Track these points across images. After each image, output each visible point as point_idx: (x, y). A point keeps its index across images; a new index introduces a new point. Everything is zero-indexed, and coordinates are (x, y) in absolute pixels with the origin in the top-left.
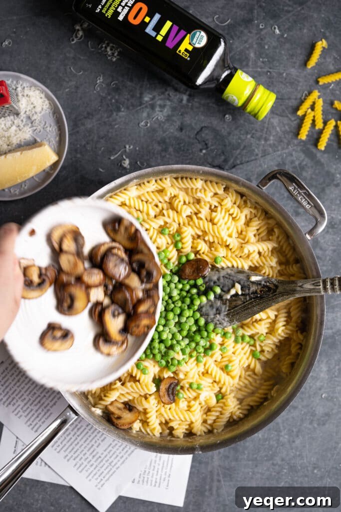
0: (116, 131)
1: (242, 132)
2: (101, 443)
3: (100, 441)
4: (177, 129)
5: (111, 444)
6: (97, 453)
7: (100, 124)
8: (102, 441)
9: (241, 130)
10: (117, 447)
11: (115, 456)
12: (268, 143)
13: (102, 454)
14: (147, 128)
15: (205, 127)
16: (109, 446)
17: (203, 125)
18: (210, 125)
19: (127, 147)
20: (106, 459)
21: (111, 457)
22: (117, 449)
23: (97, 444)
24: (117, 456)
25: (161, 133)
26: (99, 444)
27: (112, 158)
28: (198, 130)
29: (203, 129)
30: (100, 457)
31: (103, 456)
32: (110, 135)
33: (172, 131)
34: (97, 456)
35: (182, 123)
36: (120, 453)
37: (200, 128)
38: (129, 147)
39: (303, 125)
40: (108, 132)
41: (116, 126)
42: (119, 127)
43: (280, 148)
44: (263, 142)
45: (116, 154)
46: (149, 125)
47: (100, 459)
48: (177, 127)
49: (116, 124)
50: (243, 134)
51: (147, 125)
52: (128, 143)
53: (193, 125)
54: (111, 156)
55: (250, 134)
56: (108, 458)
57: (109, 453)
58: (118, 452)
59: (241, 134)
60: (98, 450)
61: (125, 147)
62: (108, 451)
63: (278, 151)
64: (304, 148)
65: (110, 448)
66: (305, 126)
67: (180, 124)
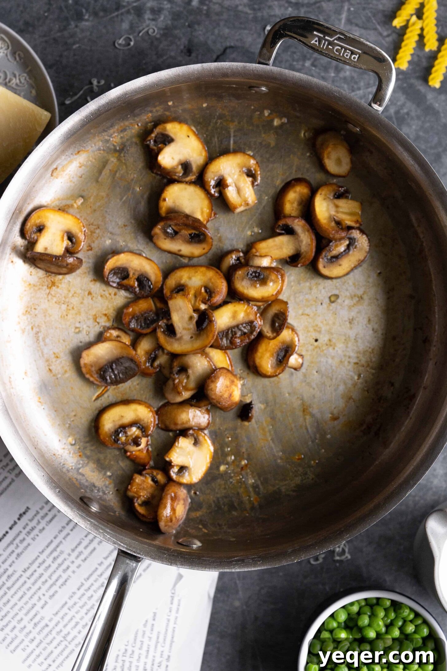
0: (75, 55)
1: (296, 56)
2: (48, 600)
3: (46, 598)
4: (182, 51)
5: (66, 603)
6: (42, 618)
7: (46, 42)
8: (51, 597)
9: (295, 53)
10: (77, 608)
11: (73, 623)
12: (342, 75)
13: (50, 620)
14: (129, 49)
15: (231, 47)
16: (63, 607)
17: (228, 44)
18: (238, 44)
19: (95, 82)
20: (58, 629)
21: (65, 626)
22: (77, 613)
23: (42, 602)
24: (77, 624)
25: (154, 57)
26: (46, 603)
27: (67, 102)
28: (219, 53)
29: (228, 51)
30: (47, 625)
31: (51, 625)
32: (64, 61)
33: (173, 54)
34: (42, 624)
35: (190, 41)
36: (82, 618)
37: (222, 49)
38: (99, 82)
39: (403, 44)
40: (61, 56)
41: (74, 47)
42: (79, 47)
43: (362, 84)
44: (333, 75)
45: (76, 94)
46: (132, 43)
47: (47, 630)
48: (182, 47)
49: (74, 44)
50: (297, 61)
51: (129, 44)
52: (95, 76)
53: (210, 42)
54: (65, 99)
55: (309, 59)
56: (60, 626)
57: (62, 618)
58: (78, 617)
59: (293, 60)
60: (42, 613)
61: (91, 83)
62: (61, 614)
63: (359, 89)
64: (405, 85)
65: (65, 610)
66: (406, 45)
67: (187, 42)
